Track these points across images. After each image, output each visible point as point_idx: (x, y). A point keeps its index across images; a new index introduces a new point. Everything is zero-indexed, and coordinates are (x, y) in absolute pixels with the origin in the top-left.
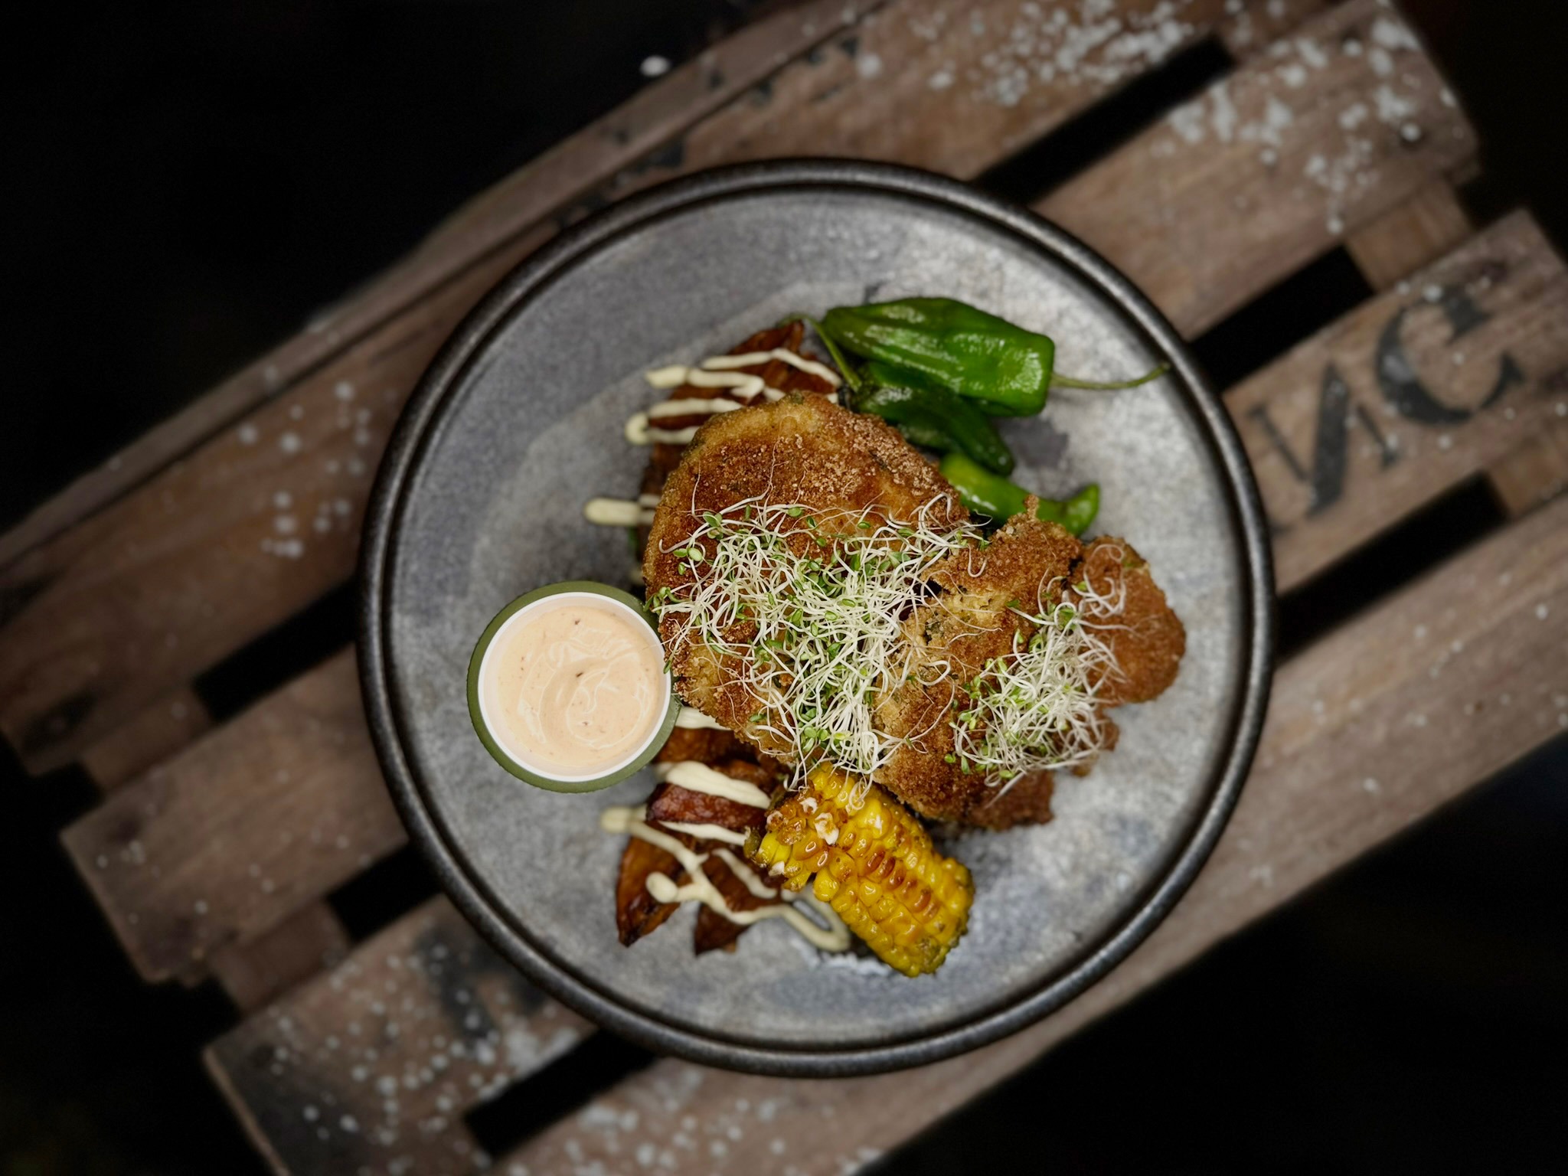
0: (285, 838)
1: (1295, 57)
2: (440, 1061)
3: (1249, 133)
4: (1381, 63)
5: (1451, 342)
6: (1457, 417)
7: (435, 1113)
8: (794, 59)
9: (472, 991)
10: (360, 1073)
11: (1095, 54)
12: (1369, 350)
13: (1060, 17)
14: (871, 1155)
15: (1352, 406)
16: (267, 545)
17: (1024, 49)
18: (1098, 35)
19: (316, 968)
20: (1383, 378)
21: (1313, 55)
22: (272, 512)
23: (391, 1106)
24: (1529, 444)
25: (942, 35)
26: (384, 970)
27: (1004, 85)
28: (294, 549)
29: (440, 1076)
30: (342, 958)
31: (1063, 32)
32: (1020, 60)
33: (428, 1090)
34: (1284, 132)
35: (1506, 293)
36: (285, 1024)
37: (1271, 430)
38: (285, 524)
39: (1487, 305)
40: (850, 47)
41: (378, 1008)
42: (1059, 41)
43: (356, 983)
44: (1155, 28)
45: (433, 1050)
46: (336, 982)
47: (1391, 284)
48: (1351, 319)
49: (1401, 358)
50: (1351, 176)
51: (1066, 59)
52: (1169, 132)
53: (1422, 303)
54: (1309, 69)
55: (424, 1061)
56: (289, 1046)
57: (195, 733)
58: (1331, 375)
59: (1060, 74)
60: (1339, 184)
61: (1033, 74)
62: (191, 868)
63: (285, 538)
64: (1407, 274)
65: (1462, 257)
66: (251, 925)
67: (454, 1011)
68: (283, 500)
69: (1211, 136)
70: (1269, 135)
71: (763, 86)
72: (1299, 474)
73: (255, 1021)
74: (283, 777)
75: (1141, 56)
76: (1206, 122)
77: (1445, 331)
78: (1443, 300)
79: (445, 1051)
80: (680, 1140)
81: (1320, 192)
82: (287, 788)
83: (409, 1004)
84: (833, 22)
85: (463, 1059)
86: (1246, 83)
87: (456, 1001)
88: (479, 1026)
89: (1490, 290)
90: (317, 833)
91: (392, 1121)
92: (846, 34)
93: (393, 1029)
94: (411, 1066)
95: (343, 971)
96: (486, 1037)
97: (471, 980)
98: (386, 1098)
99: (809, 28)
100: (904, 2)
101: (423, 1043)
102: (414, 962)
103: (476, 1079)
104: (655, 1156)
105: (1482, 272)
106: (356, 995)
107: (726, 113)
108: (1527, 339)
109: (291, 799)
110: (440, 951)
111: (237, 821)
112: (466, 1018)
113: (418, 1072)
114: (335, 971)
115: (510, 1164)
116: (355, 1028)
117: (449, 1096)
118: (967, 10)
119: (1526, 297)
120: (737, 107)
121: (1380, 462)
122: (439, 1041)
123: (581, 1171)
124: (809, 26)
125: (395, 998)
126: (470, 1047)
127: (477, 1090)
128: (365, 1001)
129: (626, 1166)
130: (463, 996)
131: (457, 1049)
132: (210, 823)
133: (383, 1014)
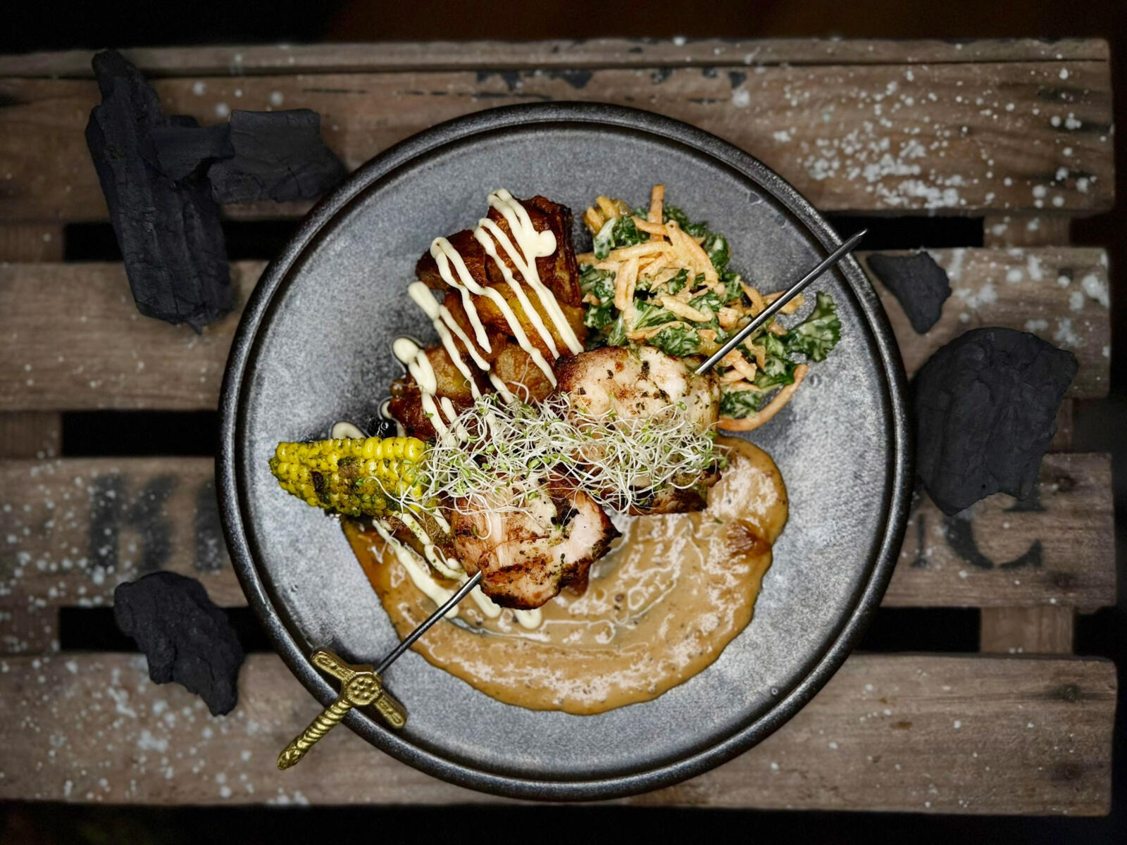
0: (61, 359)
1: (1020, 263)
2: (67, 564)
4: (1077, 301)
5: (1008, 511)
6: (983, 563)
7: (44, 596)
8: (695, 64)
9: (115, 532)
11: (891, 181)
13: (885, 143)
14: (301, 800)
17: (849, 150)
18: (904, 170)
19: (29, 456)
21: (1035, 270)
23: (18, 573)
24: (1021, 611)
25: (800, 107)
26: (70, 482)
27: (821, 164)
29: (62, 572)
30: (47, 458)
31: (881, 154)
32: (841, 154)
33: (47, 575)
34: (985, 306)
35: (1064, 502)
39: (1046, 502)
40: (736, 80)
41: (50, 505)
42: (874, 158)
43: (47, 480)
44: (942, 188)
45: (67, 553)
46: (35, 471)
51: (872, 172)
54: (1027, 277)
57: (48, 258)
59: (861, 179)
61: (843, 168)
65: (1051, 461)
66: (4, 401)
67: (96, 536)
70: (974, 302)
71: (666, 69)
74: (84, 319)
75: (924, 200)
77: (1010, 502)
79: (74, 558)
82: (82, 328)
83: (70, 515)
84: (737, 57)
85: (82, 571)
86: (980, 261)
87: (102, 531)
88: (106, 557)
89: (1054, 494)
90: (81, 369)
91: (13, 582)
92: (740, 70)
93: (51, 524)
94: (47, 555)
95: (42, 468)
96: (106, 567)
97: (119, 524)
98: (18, 565)
99: (717, 51)
100: (790, 72)
101: (64, 545)
102: (91, 490)
103: (82, 590)
104: (165, 711)
105: (1057, 480)
106: (41, 487)
107: (631, 72)
108: (1059, 540)
109: (79, 336)
110: (111, 494)
111: (37, 329)
112: (102, 546)
113: (49, 562)
114: (38, 465)
115: (70, 660)
116: (27, 508)
117: (59, 590)
118: (827, 102)
119: (1076, 513)
120: (639, 73)
121: (913, 560)
122: (75, 551)
123: (111, 692)
124: (717, 50)
125: (65, 505)
126: (92, 567)
127: (79, 597)
128: (43, 495)
129: (142, 707)
130: (108, 532)
131: (83, 563)
132: (19, 320)
133: (51, 511)
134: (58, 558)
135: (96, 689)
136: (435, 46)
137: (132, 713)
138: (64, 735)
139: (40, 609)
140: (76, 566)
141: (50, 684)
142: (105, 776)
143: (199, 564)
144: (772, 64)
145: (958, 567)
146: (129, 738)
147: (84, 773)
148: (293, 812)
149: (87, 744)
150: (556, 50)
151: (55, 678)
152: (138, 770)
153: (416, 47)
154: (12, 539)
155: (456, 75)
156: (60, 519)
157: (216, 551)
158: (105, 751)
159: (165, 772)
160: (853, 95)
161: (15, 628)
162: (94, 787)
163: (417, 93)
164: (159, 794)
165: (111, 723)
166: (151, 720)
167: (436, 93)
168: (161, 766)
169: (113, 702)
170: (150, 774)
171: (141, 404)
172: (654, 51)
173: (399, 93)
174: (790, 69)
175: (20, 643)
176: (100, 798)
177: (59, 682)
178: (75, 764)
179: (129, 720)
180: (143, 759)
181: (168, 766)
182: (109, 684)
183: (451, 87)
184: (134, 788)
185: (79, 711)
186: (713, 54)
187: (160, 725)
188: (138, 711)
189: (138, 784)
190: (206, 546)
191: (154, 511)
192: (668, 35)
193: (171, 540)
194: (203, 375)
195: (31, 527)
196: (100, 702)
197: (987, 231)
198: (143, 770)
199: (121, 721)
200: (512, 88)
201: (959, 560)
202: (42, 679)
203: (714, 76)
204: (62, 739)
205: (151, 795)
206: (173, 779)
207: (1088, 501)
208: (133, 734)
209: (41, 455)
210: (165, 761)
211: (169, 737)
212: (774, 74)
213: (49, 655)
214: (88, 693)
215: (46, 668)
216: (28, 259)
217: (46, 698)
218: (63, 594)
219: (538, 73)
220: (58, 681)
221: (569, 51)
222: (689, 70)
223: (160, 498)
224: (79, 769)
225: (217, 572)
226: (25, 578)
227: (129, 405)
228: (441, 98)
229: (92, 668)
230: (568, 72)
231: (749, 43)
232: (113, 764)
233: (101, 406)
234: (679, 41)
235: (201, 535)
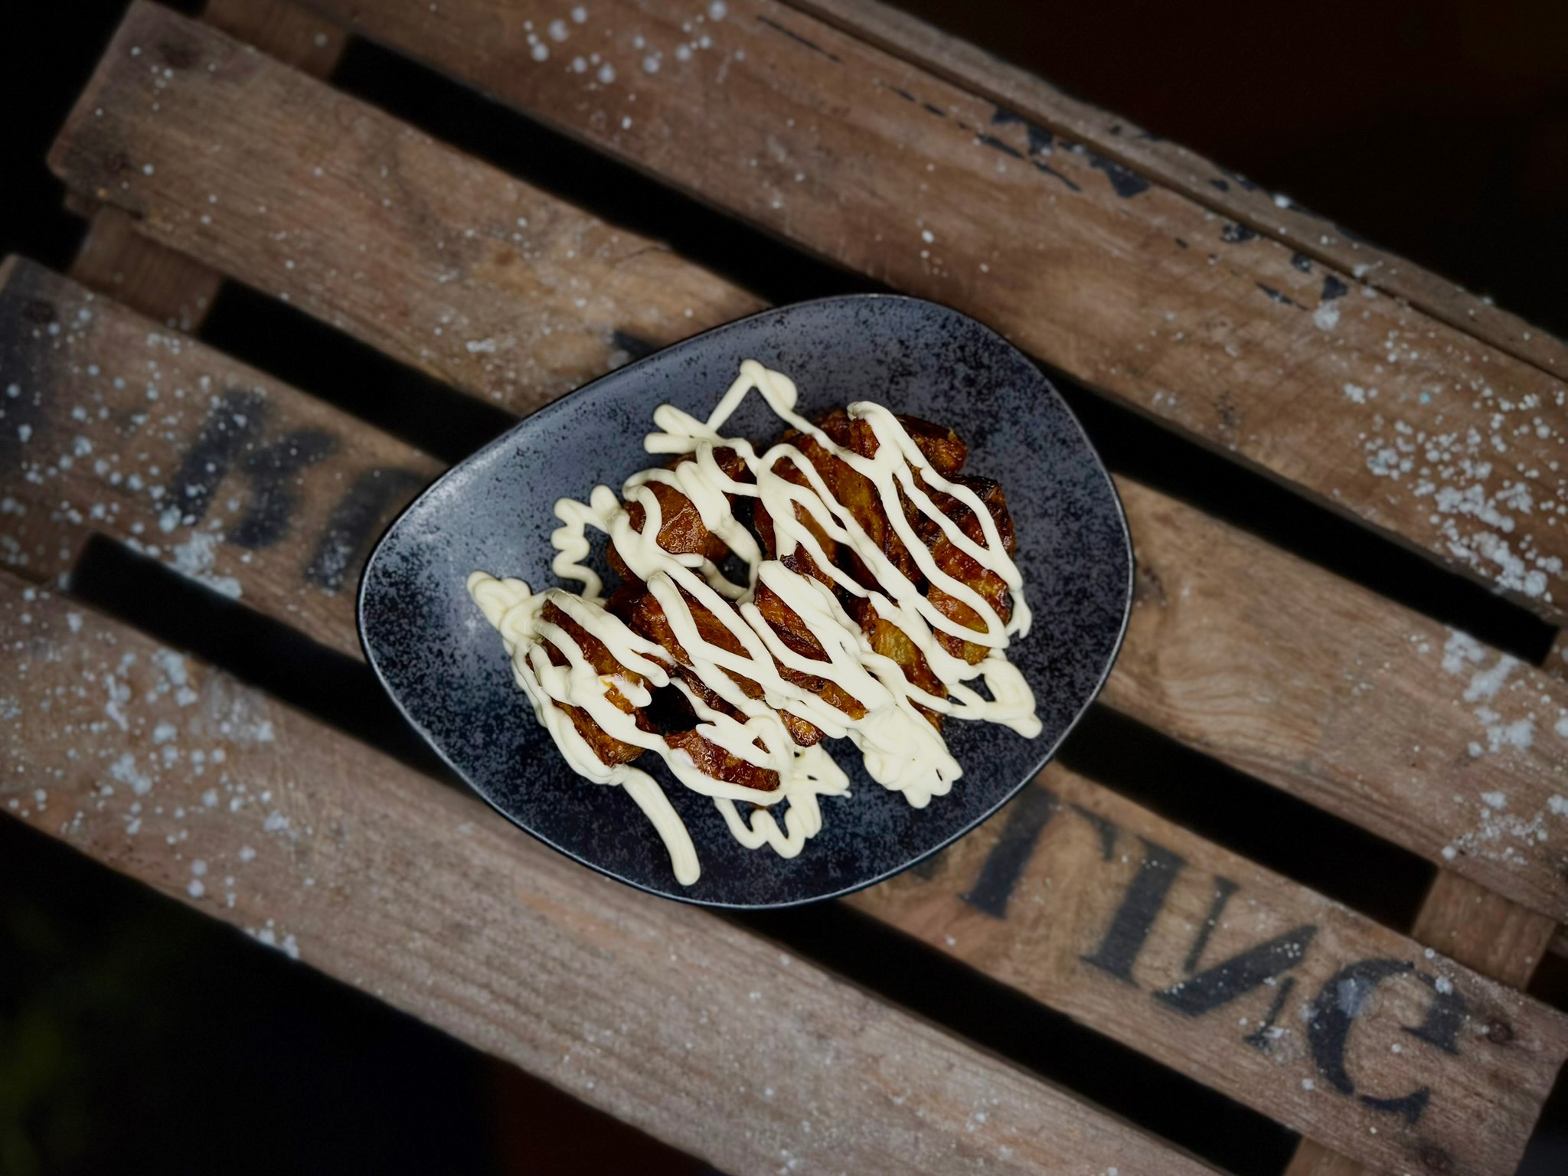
0: (262, 209)
2: (136, 482)
3: (1486, 715)
5: (1408, 1030)
6: (1341, 1082)
7: (84, 510)
8: (1286, 241)
9: (220, 472)
11: (1469, 524)
12: (1353, 958)
13: (1484, 470)
14: (292, 949)
15: (1287, 974)
16: (528, 26)
17: (1433, 456)
18: (1491, 517)
19: (159, 316)
20: (1332, 986)
22: (562, 12)
23: (65, 462)
24: (1354, 1166)
25: (1397, 368)
26: (193, 378)
27: (1388, 455)
28: (540, 53)
29: (123, 490)
30: (181, 331)
31: (1472, 481)
32: (1420, 453)
33: (101, 484)
34: (1507, 748)
35: (1486, 1056)
36: (84, 315)
37: (1217, 909)
38: (558, 31)
39: (1462, 1044)
40: (1333, 289)
41: (152, 394)
42: (1461, 482)
43: (163, 358)
44: (1530, 566)
45: (143, 470)
46: (153, 339)
47: (1425, 943)
48: (1369, 921)
49: (1361, 994)
50: (1507, 840)
51: (1447, 499)
52: (1444, 638)
56: (65, 331)
57: (309, 67)
58: (1304, 935)
59: (1431, 501)
60: (1490, 832)
61: (1414, 475)
62: (179, 137)
63: (546, 39)
64: (1443, 951)
65: (1495, 992)
66: (159, 226)
67: (193, 466)
68: (580, 15)
69: (1461, 683)
70: (1495, 736)
71: (1246, 230)
72: (1190, 964)
73: (71, 285)
74: (319, 171)
75: (1498, 569)
76: (1472, 668)
77: (1415, 1019)
78: (1442, 997)
79: (149, 481)
80: (198, 756)
81: (1473, 821)
82: (309, 182)
83: (172, 420)
84: (1347, 260)
85: (151, 502)
86: (1531, 684)
87: (205, 462)
88: (192, 499)
89: (1479, 1038)
90: (282, 236)
91: (52, 472)
92: (1343, 279)
93: (140, 419)
94: (115, 458)
95: (166, 341)
96: (184, 514)
97: (231, 466)
98: (70, 452)
99: (1324, 240)
100: (1406, 315)
101: (144, 457)
102: (216, 401)
103: (138, 528)
104: (168, 742)
105: (1491, 1022)
106: (152, 365)
107: (1200, 210)
108: (1454, 1102)
109: (302, 192)
110: (241, 420)
111: (250, 153)
112: (193, 484)
113: (114, 468)
114: (162, 333)
115: (75, 611)
116: (119, 383)
117: (108, 512)
118: (1437, 378)
119: (1495, 1078)
120: (1210, 217)
121: (1251, 1033)
122: (154, 471)
123: (110, 680)
124: (1326, 238)
125: (173, 405)
126: (167, 504)
127: (130, 534)
128: (151, 377)
129: (142, 721)
130: (211, 467)
131: (158, 492)
132: (232, 129)
133: (149, 402)
134: (127, 469)
135: (93, 668)
136: (959, 45)
137: (124, 724)
138: (19, 707)
139: (69, 523)
140: (145, 492)
141: (34, 630)
142: (47, 789)
143: (311, 571)
144: (1386, 292)
145: (1305, 1072)
146: (103, 753)
147: (21, 769)
148: (273, 958)
149: (43, 732)
150: (1115, 131)
151: (45, 625)
152: (96, 801)
153: (933, 34)
154: (79, 413)
155: (969, 98)
156: (155, 419)
157: (343, 564)
158: (64, 754)
159: (129, 823)
160: (1474, 386)
161: (22, 530)
162: (24, 795)
163: (905, 95)
164: (106, 848)
165: (90, 721)
166: (143, 744)
167: (931, 109)
168: (128, 812)
169: (105, 695)
170: (107, 814)
171: (339, 322)
172: (1242, 198)
173: (882, 83)
174: (1409, 310)
175: (18, 554)
176: (25, 814)
177: (47, 633)
178: (15, 752)
179: (115, 729)
180: (108, 790)
181: (136, 816)
182: (112, 669)
183: (954, 110)
184: (76, 823)
185: (54, 685)
186: (1318, 240)
187: (153, 756)
188: (133, 724)
189: (84, 820)
190: (334, 551)
191: (287, 470)
192: (1272, 186)
193: (291, 520)
194: (441, 325)
195: (111, 410)
196: (89, 687)
197: (1556, 649)
198: (101, 805)
199: (104, 725)
200: (1033, 151)
201: (1312, 1062)
202: (27, 618)
203: (1306, 270)
204: (14, 711)
205: (95, 843)
206: (134, 837)
207: (1519, 1069)
208: (111, 751)
209: (172, 322)
210: (136, 808)
211: (157, 779)
212: (1384, 307)
213: (50, 590)
214: (79, 667)
215: (39, 606)
216: (282, 55)
217: (19, 645)
218: (110, 519)
219: (1078, 149)
220: (47, 630)
221: (1132, 141)
222: (1277, 245)
223: (303, 457)
224: (17, 762)
225: (331, 593)
226: (71, 473)
227: (323, 315)
228: (934, 117)
229: (100, 636)
230: (1118, 168)
231: (1371, 250)
232: (65, 777)
233: (285, 297)
234: (1282, 202)
235: (333, 533)
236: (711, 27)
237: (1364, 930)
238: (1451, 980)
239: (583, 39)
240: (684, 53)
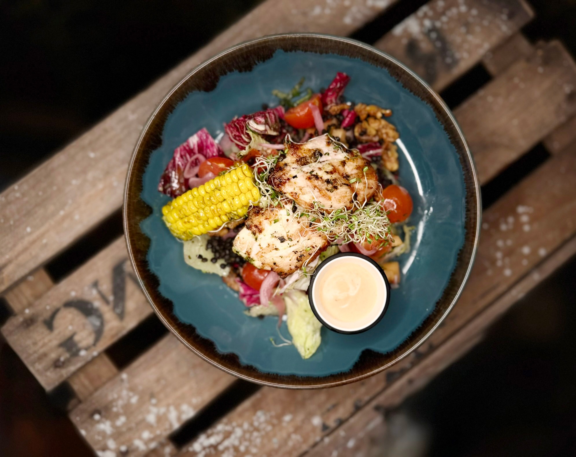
0: (512, 99)
1: (146, 443)
2: (444, 19)
3: (163, 410)
4: (111, 444)
5: (74, 334)
6: (69, 304)
8: (347, 420)
9: (435, 46)
10: (474, 12)
11: (227, 435)
12: (107, 328)
13: (242, 448)
15: (112, 304)
16: (531, 210)
17: (255, 434)
18: (226, 443)
19: (495, 50)
20: (100, 316)
21: (140, 445)
22: (530, 223)
24: (38, 297)
25: (289, 436)
26: (469, 52)
27: (263, 419)
28: (521, 209)
29: (443, 13)
30: (485, 56)
31: (241, 443)
32: (257, 429)
33: (448, 7)
34: (148, 412)
35: (53, 356)
36: (504, 28)
38: (525, 219)
39: (61, 350)
40: (325, 427)
41: (470, 38)
42: (242, 439)
43: (479, 46)
44: (204, 448)
45: (448, 23)
46: (487, 46)
47: (99, 355)
48: (115, 339)
49: (94, 326)
50: (119, 397)
51: (239, 432)
52: (194, 407)
53: (87, 349)
54: (140, 438)
55: (451, 19)
56: (502, 20)
57: (549, 135)
58: (121, 316)
59: (240, 426)
60: (124, 393)
61: (251, 424)
62: (546, 84)
63: (524, 213)
64: (94, 359)
65: (72, 368)
66: (520, 66)
67: (441, 38)
68: (527, 228)
69: (177, 407)
70: (154, 410)
71: (357, 408)
73: (515, 29)
74: (515, 122)
75: (208, 437)
76: (180, 413)
77: (77, 338)
78: (79, 350)
79: (443, 23)
81: (132, 389)
82: (513, 117)
85: (436, 21)
86: (165, 430)
87: (441, 42)
89: (60, 356)
92: (327, 431)
94: (456, 17)
97: (436, 50)
98: (464, 4)
100: (305, 447)
102: (458, 55)
103: (430, 13)
105: (64, 363)
106: (478, 41)
108: (43, 338)
111: (531, 104)
112: (436, 36)
113: (452, 14)
116: (478, 29)
118: (280, 447)
119: (45, 355)
120: (368, 399)
121: (99, 283)
122: (446, 27)
124: (342, 433)
125: (463, 42)
126: (433, 25)
127: (429, 9)
128: (475, 39)
130: (438, 44)
131: (438, 24)
132: (541, 102)
133: (468, 35)
140: (440, 20)
144: (315, 445)
145: (78, 295)
203: (335, 422)
212: (311, 441)
218: (436, 6)
219: (409, 366)
222: (347, 416)
230: (398, 376)
236: (503, 268)
237: (113, 336)
238: (83, 357)
239: (518, 225)
240: (499, 255)
